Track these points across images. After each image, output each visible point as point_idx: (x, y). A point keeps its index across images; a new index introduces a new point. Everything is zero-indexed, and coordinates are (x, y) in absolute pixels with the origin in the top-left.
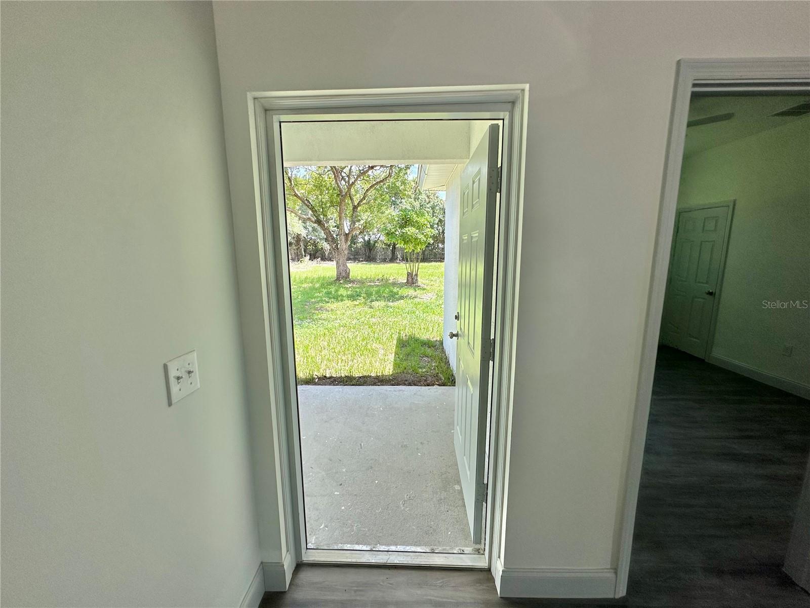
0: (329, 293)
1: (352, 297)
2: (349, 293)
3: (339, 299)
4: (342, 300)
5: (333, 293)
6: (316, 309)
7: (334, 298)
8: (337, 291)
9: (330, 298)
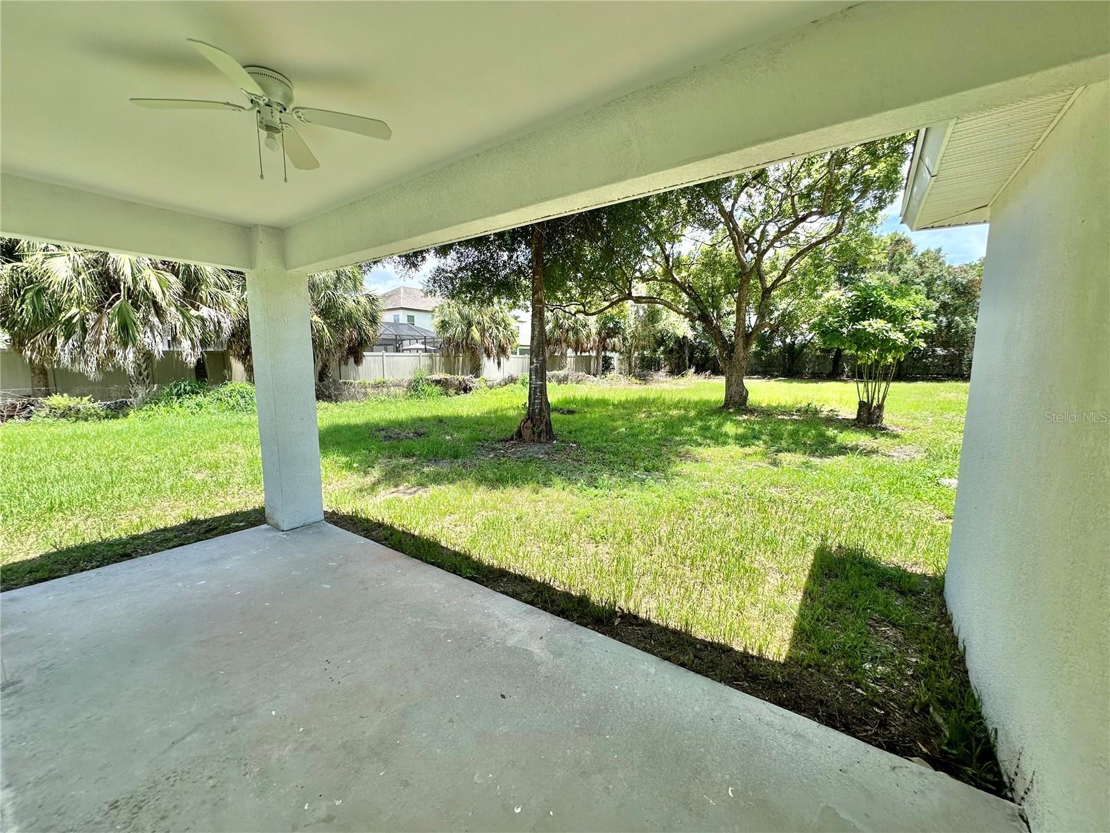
0: (706, 429)
1: (743, 440)
2: (740, 431)
3: (721, 440)
4: (724, 443)
5: (713, 428)
6: (678, 455)
7: (712, 438)
8: (720, 425)
9: (706, 438)
